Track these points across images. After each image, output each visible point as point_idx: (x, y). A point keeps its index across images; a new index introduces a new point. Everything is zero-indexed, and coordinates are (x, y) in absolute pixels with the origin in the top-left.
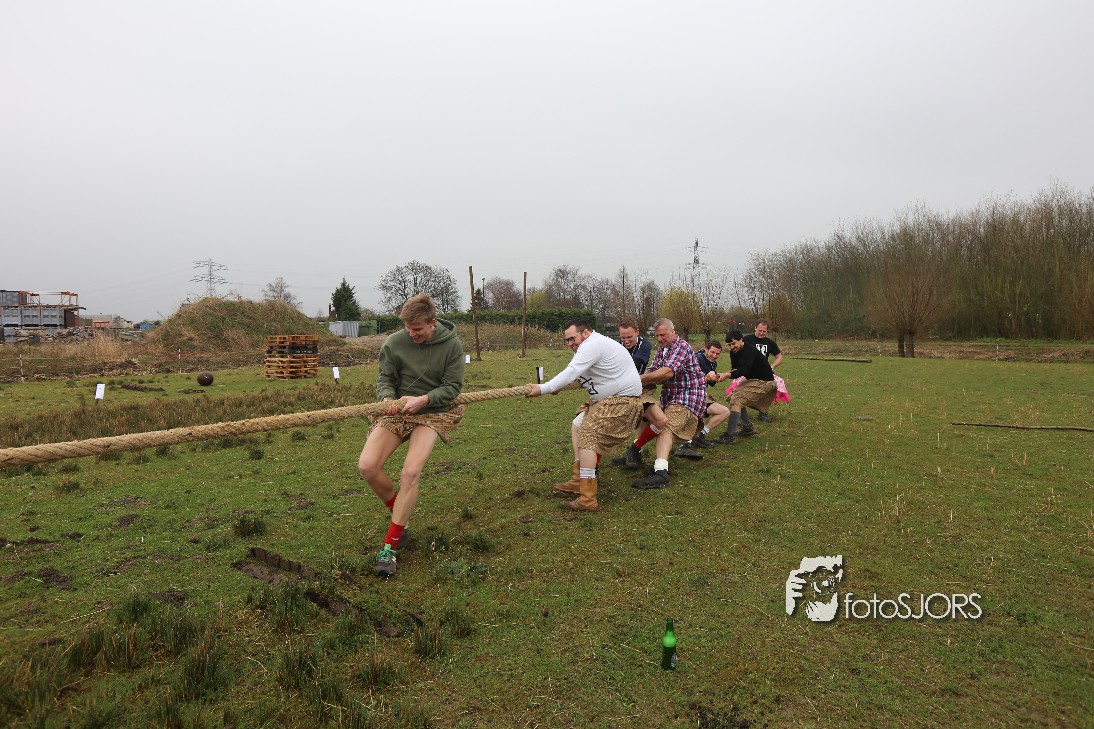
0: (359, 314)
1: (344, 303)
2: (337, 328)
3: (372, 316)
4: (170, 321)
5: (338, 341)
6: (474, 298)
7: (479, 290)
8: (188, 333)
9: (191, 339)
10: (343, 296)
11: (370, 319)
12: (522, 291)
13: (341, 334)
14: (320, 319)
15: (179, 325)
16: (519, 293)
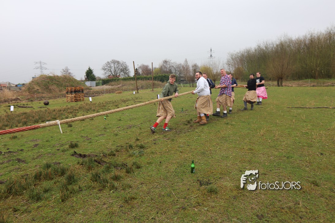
0: (95, 78)
1: (90, 75)
2: (88, 84)
3: (100, 79)
4: (30, 84)
5: (89, 88)
6: (135, 72)
7: (137, 69)
8: (37, 88)
9: (38, 90)
10: (90, 73)
11: (99, 80)
12: (152, 69)
13: (90, 86)
14: (82, 81)
15: (33, 85)
16: (151, 69)
